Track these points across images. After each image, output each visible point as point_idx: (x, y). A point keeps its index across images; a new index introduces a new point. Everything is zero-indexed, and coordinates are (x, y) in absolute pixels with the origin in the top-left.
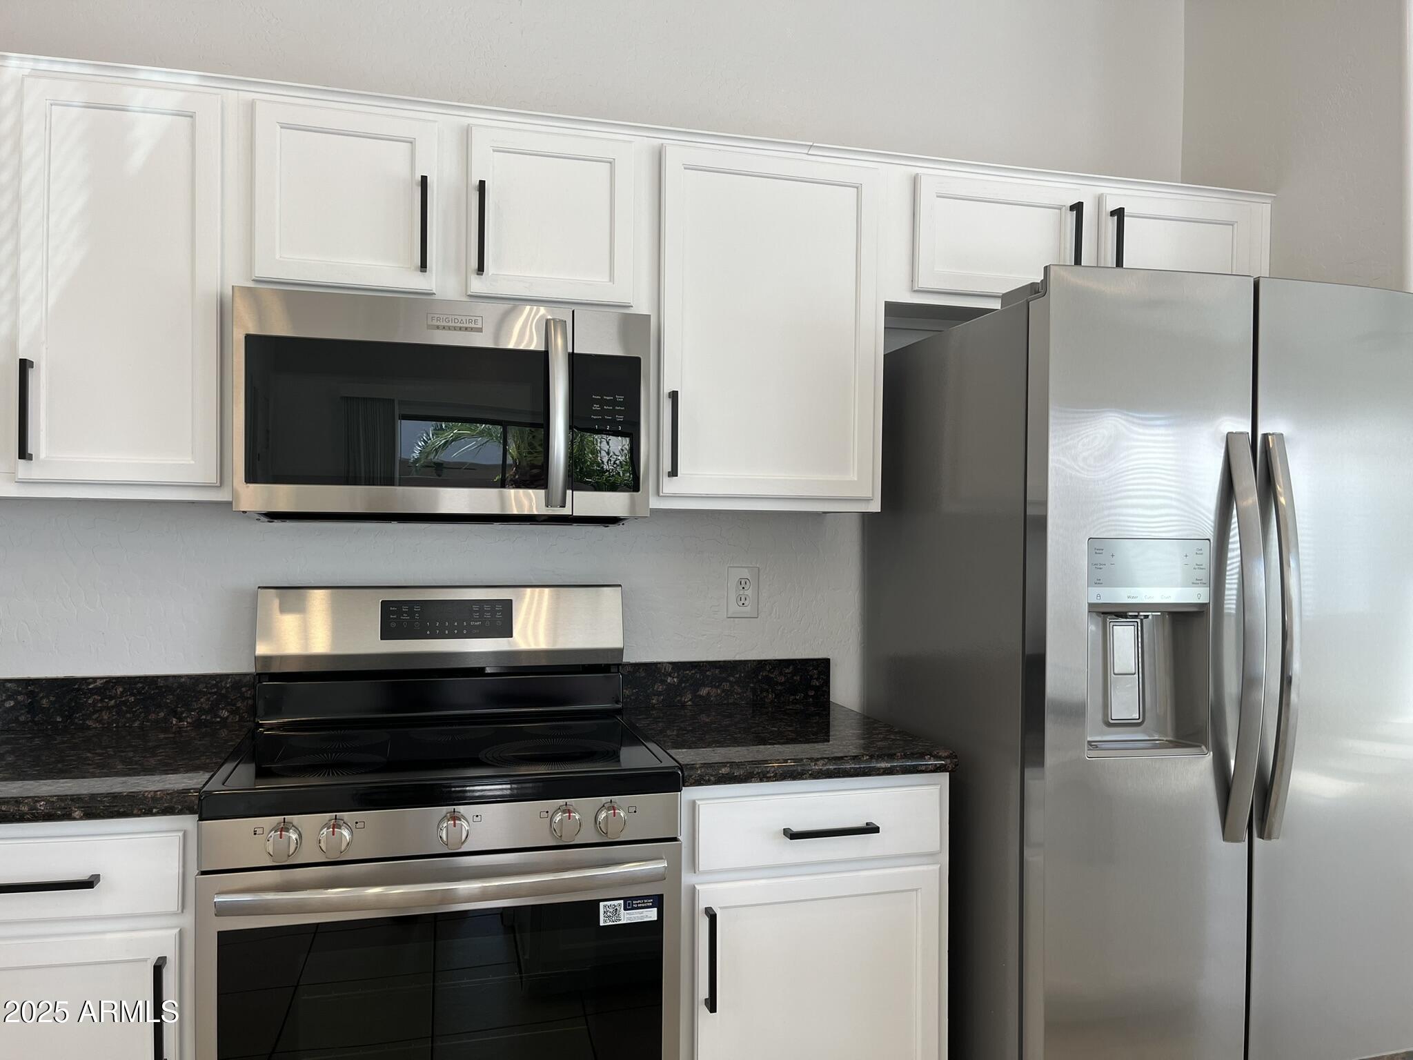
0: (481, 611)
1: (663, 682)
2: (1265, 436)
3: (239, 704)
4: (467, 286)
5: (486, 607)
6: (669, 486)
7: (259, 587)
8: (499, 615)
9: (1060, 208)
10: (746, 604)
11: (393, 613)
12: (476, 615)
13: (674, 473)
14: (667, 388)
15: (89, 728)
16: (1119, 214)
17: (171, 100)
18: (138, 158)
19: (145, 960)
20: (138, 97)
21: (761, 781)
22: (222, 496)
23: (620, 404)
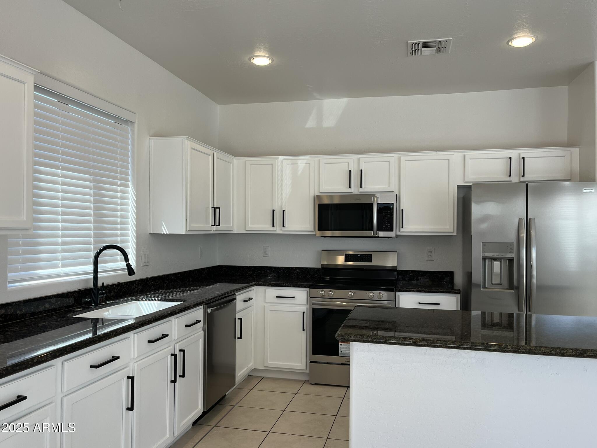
0: (365, 256)
1: (409, 275)
2: (530, 219)
3: (319, 274)
4: (359, 190)
5: (366, 256)
6: (402, 230)
7: (322, 250)
8: (369, 258)
9: (507, 158)
10: (431, 257)
11: (347, 256)
12: (364, 257)
13: (402, 227)
14: (401, 209)
15: (293, 277)
16: (524, 158)
17: (305, 161)
18: (299, 173)
19: (302, 312)
20: (300, 162)
21: (413, 292)
22: (314, 233)
23: (389, 213)
